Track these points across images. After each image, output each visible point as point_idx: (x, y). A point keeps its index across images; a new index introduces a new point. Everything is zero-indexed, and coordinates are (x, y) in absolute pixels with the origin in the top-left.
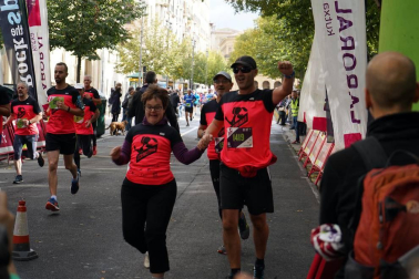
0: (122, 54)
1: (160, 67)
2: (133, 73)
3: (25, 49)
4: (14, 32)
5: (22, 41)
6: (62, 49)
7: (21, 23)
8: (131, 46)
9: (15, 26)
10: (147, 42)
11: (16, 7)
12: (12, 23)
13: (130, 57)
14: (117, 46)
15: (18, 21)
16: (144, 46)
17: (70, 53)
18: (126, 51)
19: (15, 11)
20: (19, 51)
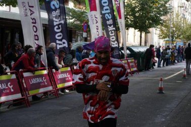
0: (162, 30)
1: (180, 36)
2: (167, 39)
3: (113, 30)
4: (108, 23)
5: (112, 26)
6: (133, 29)
7: (112, 19)
8: (166, 26)
9: (108, 20)
10: (173, 24)
11: (109, 11)
12: (107, 18)
13: (165, 31)
14: (159, 26)
15: (110, 18)
16: (172, 26)
17: (137, 30)
18: (164, 28)
19: (108, 13)
20: (111, 31)
